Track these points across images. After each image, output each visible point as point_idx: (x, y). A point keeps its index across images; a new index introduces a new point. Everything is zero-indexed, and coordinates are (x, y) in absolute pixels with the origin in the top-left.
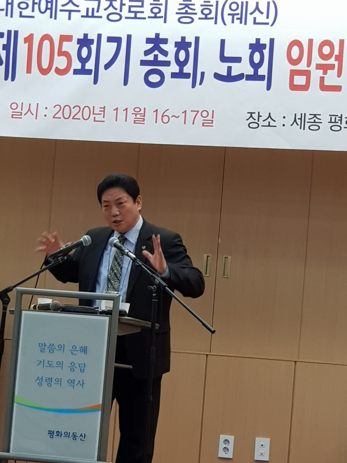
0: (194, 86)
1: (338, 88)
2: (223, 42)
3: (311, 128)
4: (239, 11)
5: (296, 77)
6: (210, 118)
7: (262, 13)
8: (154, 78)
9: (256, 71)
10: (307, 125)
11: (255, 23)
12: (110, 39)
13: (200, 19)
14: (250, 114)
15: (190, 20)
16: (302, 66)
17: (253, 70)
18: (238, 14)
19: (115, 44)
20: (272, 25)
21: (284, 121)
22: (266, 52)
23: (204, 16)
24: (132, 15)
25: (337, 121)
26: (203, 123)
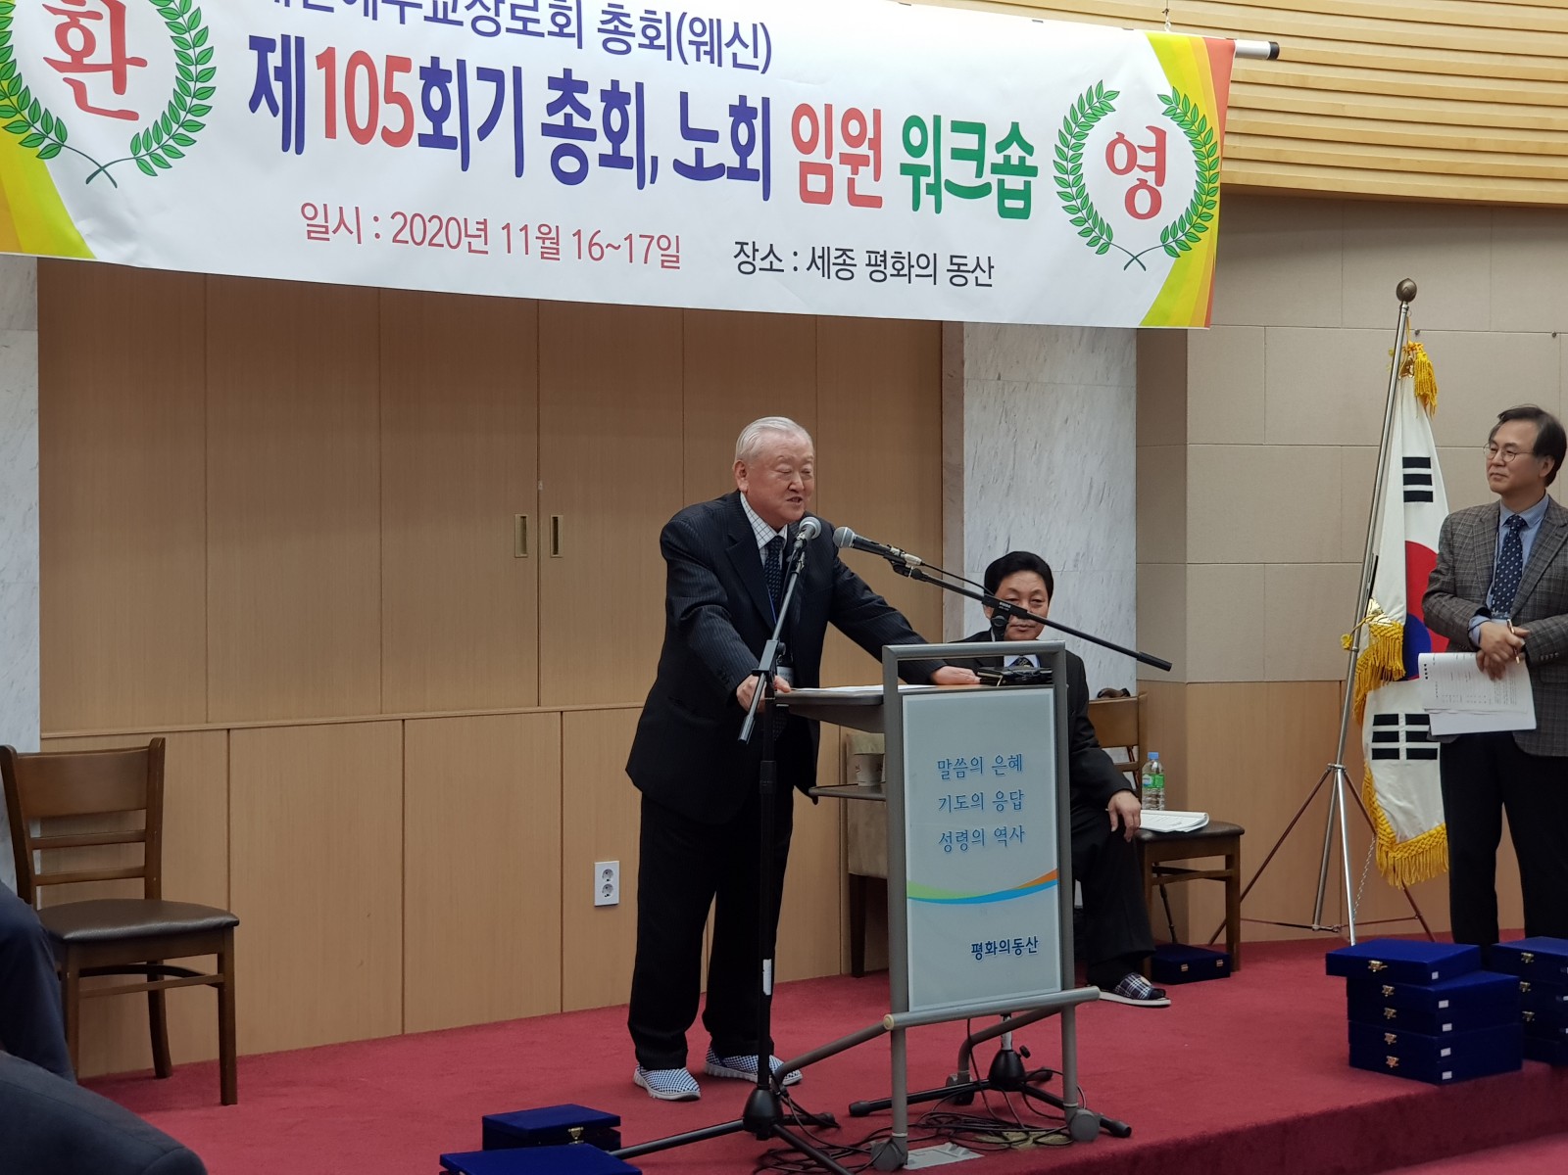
0: (641, 185)
1: (875, 202)
2: (684, 97)
3: (841, 274)
4: (706, 38)
5: (810, 177)
6: (672, 251)
7: (746, 46)
8: (569, 164)
9: (743, 162)
10: (834, 269)
11: (736, 65)
12: (484, 74)
13: (641, 46)
14: (739, 246)
15: (623, 47)
16: (818, 156)
17: (738, 158)
18: (705, 44)
19: (493, 85)
20: (764, 72)
21: (795, 262)
22: (758, 123)
23: (647, 42)
24: (519, 25)
25: (879, 263)
26: (663, 261)
